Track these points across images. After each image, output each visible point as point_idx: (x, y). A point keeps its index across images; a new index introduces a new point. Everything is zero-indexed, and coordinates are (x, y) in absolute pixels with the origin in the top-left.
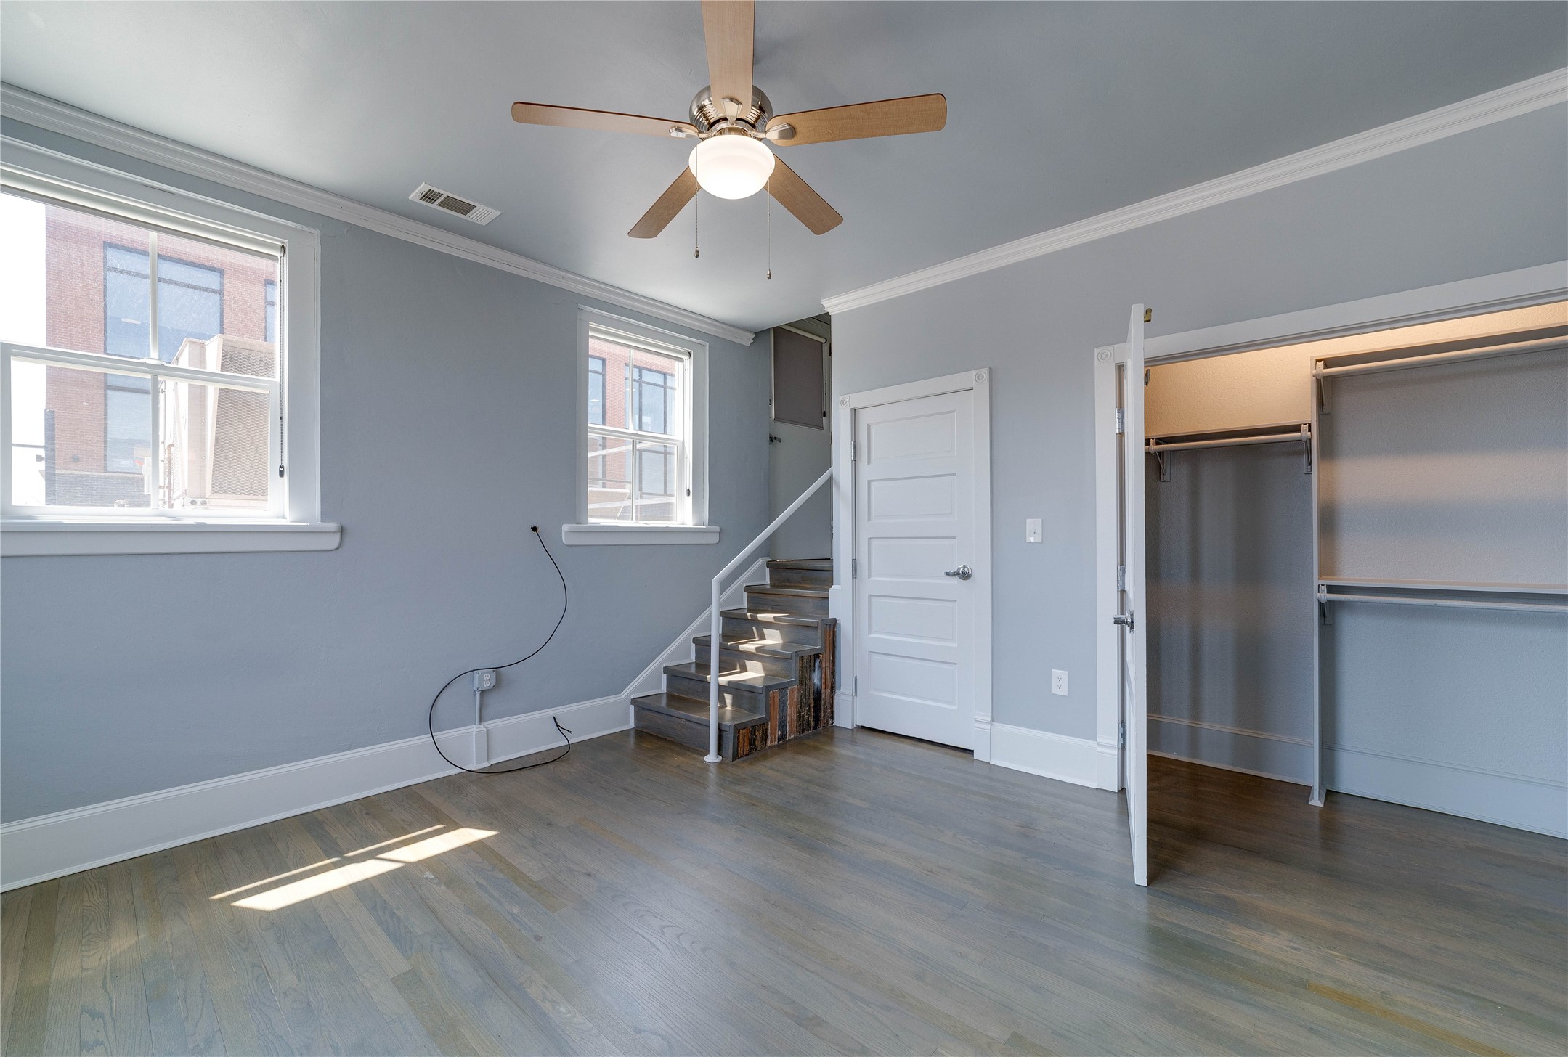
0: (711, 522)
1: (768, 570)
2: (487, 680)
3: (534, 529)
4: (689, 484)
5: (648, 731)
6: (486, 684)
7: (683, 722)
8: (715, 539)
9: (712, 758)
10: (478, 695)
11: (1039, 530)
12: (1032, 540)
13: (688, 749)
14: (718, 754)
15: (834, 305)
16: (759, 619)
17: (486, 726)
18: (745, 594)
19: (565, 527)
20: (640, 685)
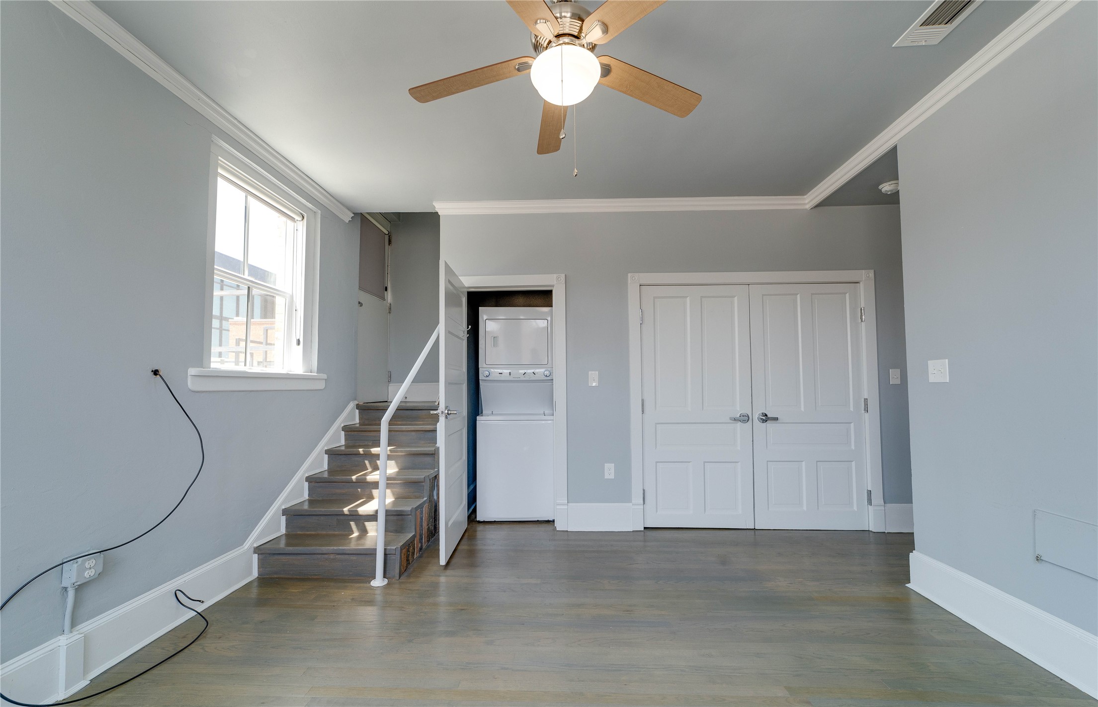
0: (319, 370)
1: (357, 411)
2: (90, 568)
3: (156, 372)
4: (299, 333)
5: (282, 576)
6: (88, 574)
7: (332, 556)
8: (321, 385)
9: (379, 582)
10: (71, 593)
11: (597, 379)
12: (594, 384)
13: (344, 581)
14: (384, 577)
15: (442, 208)
16: (373, 453)
17: (82, 631)
18: (343, 433)
19: (192, 371)
20: (263, 530)
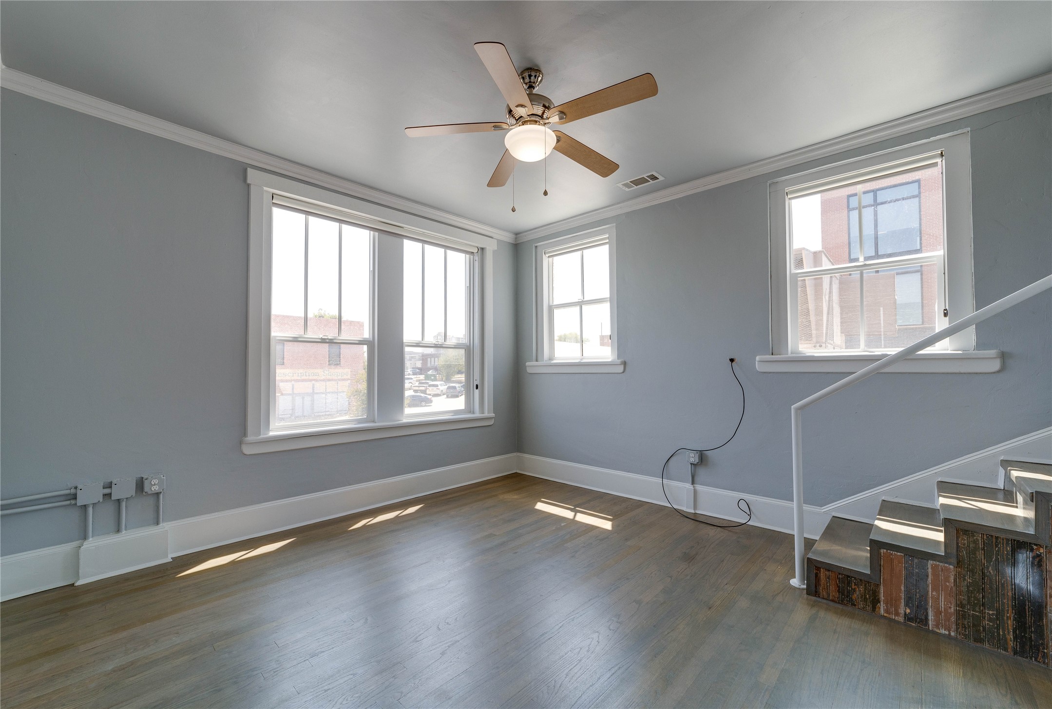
0: (981, 347)
2: (693, 458)
3: (732, 360)
9: (796, 582)
10: (690, 466)
14: (803, 582)
17: (696, 487)
19: (759, 358)
20: (846, 506)
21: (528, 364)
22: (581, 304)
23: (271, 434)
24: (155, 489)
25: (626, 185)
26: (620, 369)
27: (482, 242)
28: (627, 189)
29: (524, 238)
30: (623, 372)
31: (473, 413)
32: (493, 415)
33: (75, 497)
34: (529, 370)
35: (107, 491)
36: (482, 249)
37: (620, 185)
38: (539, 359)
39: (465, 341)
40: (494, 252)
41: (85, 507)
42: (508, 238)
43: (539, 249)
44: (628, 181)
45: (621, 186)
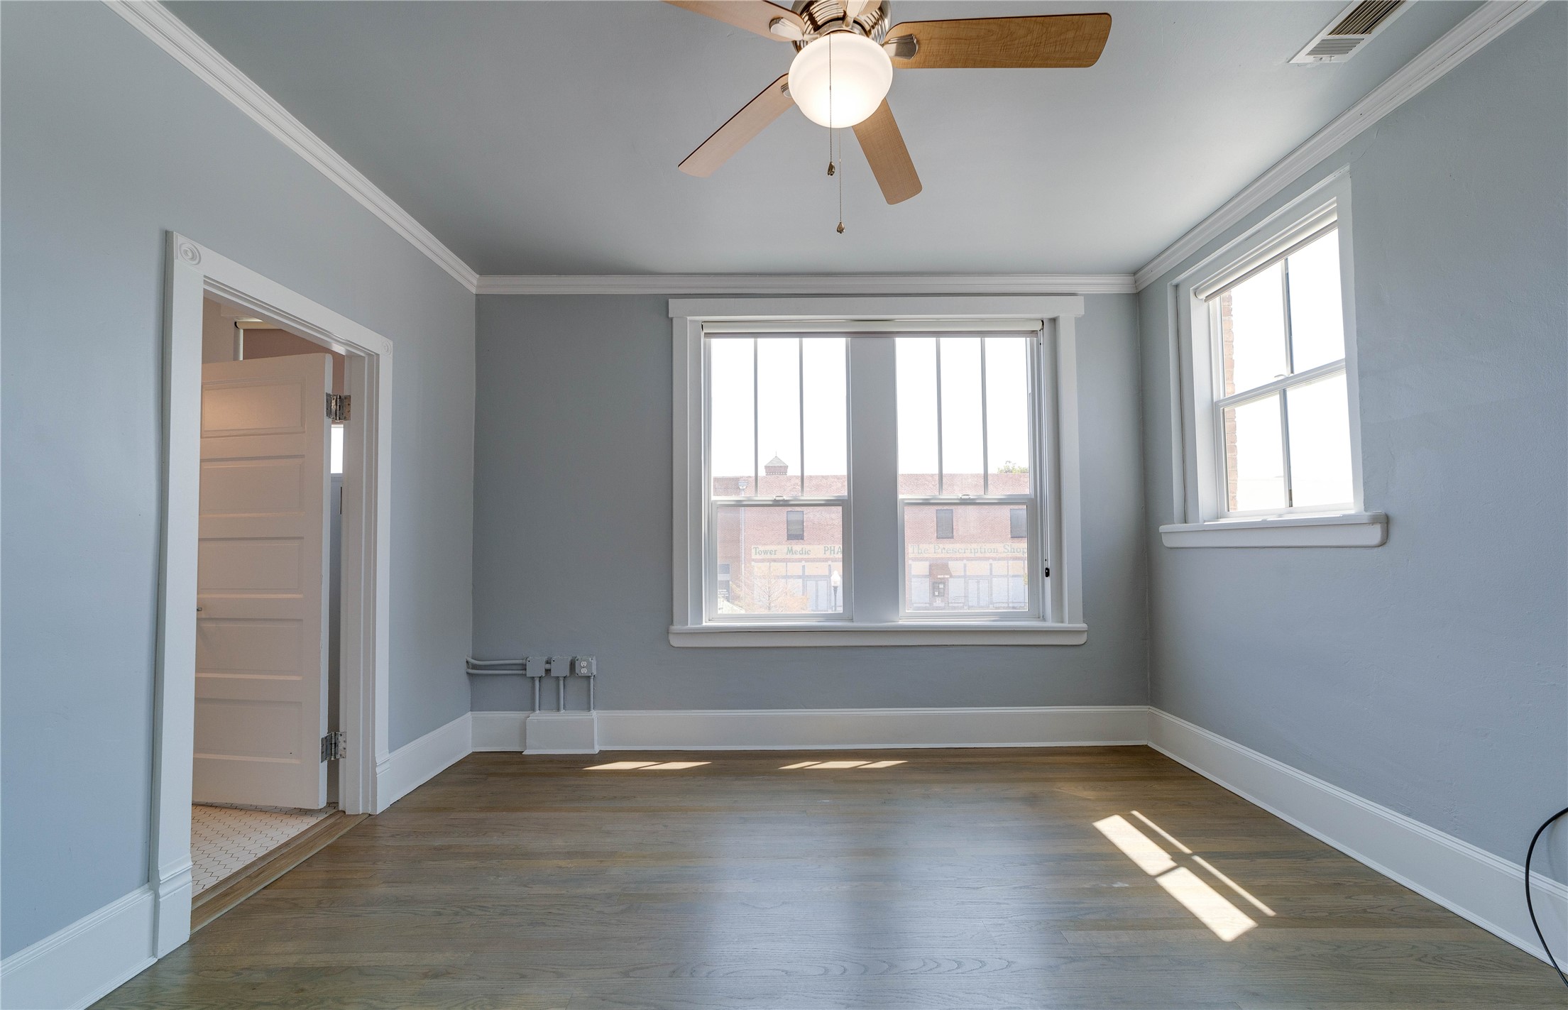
21: (1163, 528)
22: (1281, 388)
23: (706, 623)
24: (584, 671)
25: (1323, 49)
26: (1375, 534)
27: (1048, 308)
28: (1337, 59)
29: (1151, 276)
30: (1383, 544)
31: (1044, 619)
32: (1083, 626)
33: (524, 667)
34: (1168, 542)
35: (548, 666)
36: (1054, 321)
37: (1303, 58)
38: (1190, 516)
39: (1026, 489)
40: (1078, 321)
41: (533, 678)
42: (1115, 285)
43: (1182, 290)
44: (1324, 35)
45: (1311, 59)
